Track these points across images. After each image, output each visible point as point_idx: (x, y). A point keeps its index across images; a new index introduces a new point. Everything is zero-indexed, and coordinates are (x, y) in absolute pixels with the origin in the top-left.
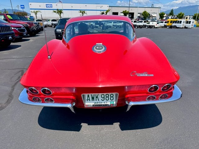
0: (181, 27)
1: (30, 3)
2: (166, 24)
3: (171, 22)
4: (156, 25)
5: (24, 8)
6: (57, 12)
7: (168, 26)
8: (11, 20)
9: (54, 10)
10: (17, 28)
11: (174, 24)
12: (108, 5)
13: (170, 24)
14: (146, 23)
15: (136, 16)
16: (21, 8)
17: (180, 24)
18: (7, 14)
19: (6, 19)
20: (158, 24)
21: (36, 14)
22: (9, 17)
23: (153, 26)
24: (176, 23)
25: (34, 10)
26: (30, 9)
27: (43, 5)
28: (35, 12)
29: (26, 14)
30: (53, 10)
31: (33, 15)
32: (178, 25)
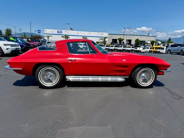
0: (164, 52)
1: (45, 29)
2: (151, 50)
3: (156, 48)
4: (142, 50)
5: (40, 32)
6: (65, 37)
7: (153, 51)
8: (30, 41)
9: (63, 36)
10: (33, 45)
11: (158, 50)
12: (108, 33)
13: (155, 50)
14: (134, 48)
15: (133, 43)
16: (38, 32)
17: (163, 50)
18: (29, 38)
19: (28, 40)
20: (143, 50)
21: (49, 38)
22: (30, 39)
23: (139, 51)
24: (160, 49)
25: (47, 35)
26: (45, 34)
27: (55, 31)
28: (48, 36)
29: (40, 37)
30: (61, 36)
31: (46, 38)
32: (161, 51)
